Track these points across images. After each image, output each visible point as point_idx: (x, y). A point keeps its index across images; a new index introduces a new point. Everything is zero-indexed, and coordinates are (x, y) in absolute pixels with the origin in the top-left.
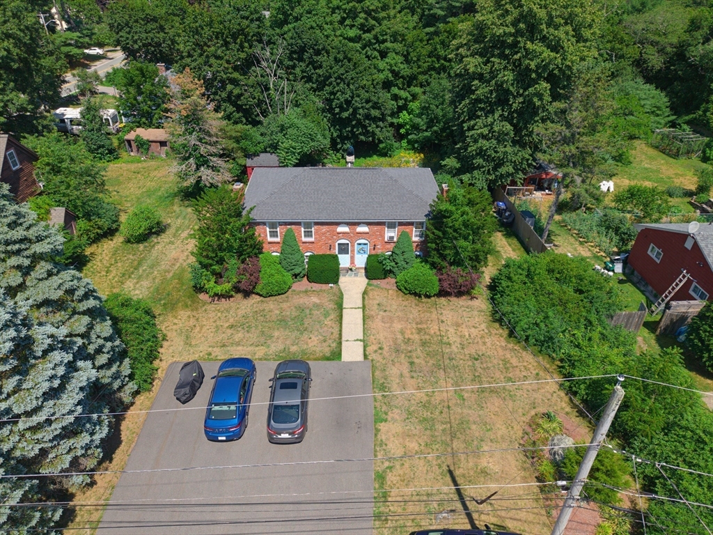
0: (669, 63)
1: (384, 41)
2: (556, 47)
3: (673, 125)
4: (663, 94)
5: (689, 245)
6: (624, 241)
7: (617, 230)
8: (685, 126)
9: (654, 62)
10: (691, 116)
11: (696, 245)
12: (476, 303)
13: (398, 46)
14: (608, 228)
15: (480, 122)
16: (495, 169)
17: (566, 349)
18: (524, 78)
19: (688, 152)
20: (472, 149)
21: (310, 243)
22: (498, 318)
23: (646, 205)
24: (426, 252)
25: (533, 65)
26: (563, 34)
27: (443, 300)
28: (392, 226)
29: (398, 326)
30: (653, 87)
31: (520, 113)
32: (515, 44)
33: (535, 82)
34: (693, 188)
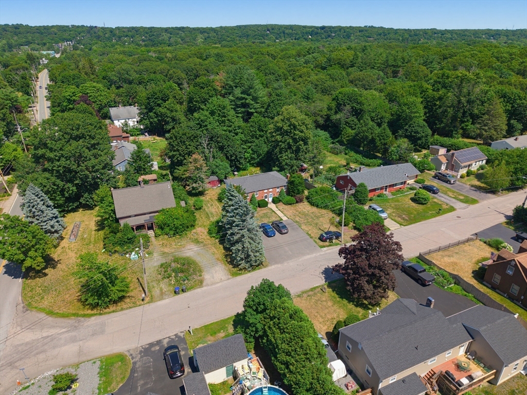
0: (326, 121)
1: (236, 130)
2: (302, 132)
3: (333, 143)
4: (327, 133)
5: (349, 178)
6: (333, 181)
7: (330, 179)
8: (337, 143)
9: (321, 121)
10: (338, 139)
11: (350, 178)
12: (305, 203)
13: (240, 131)
14: (328, 179)
15: (284, 155)
16: (291, 168)
17: (331, 207)
18: (295, 141)
19: (341, 152)
20: (284, 163)
21: (258, 196)
22: (312, 204)
23: (335, 171)
24: (288, 193)
25: (297, 137)
26: (303, 128)
27: (297, 204)
28: (278, 188)
29: (291, 211)
30: (323, 131)
31: (296, 151)
32: (291, 132)
33: (298, 142)
34: (345, 164)
